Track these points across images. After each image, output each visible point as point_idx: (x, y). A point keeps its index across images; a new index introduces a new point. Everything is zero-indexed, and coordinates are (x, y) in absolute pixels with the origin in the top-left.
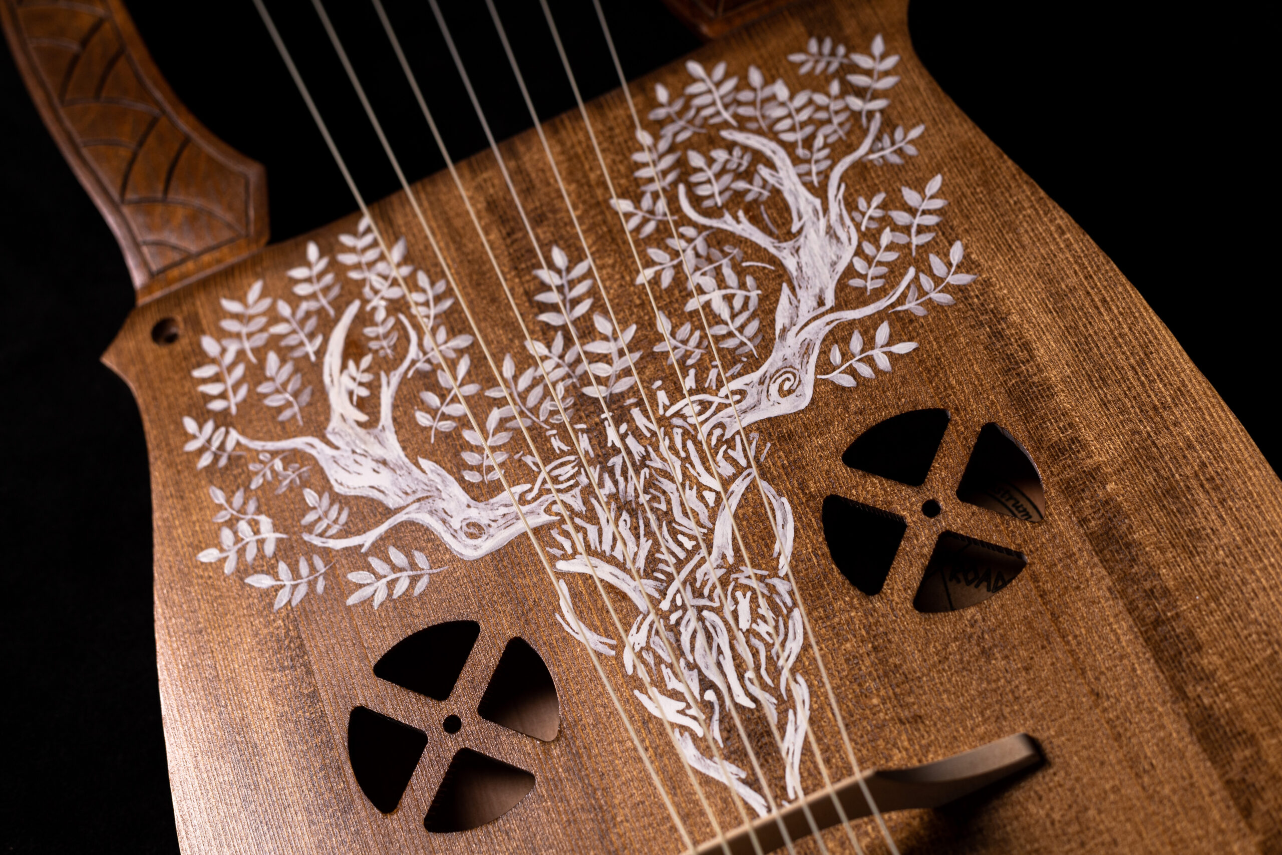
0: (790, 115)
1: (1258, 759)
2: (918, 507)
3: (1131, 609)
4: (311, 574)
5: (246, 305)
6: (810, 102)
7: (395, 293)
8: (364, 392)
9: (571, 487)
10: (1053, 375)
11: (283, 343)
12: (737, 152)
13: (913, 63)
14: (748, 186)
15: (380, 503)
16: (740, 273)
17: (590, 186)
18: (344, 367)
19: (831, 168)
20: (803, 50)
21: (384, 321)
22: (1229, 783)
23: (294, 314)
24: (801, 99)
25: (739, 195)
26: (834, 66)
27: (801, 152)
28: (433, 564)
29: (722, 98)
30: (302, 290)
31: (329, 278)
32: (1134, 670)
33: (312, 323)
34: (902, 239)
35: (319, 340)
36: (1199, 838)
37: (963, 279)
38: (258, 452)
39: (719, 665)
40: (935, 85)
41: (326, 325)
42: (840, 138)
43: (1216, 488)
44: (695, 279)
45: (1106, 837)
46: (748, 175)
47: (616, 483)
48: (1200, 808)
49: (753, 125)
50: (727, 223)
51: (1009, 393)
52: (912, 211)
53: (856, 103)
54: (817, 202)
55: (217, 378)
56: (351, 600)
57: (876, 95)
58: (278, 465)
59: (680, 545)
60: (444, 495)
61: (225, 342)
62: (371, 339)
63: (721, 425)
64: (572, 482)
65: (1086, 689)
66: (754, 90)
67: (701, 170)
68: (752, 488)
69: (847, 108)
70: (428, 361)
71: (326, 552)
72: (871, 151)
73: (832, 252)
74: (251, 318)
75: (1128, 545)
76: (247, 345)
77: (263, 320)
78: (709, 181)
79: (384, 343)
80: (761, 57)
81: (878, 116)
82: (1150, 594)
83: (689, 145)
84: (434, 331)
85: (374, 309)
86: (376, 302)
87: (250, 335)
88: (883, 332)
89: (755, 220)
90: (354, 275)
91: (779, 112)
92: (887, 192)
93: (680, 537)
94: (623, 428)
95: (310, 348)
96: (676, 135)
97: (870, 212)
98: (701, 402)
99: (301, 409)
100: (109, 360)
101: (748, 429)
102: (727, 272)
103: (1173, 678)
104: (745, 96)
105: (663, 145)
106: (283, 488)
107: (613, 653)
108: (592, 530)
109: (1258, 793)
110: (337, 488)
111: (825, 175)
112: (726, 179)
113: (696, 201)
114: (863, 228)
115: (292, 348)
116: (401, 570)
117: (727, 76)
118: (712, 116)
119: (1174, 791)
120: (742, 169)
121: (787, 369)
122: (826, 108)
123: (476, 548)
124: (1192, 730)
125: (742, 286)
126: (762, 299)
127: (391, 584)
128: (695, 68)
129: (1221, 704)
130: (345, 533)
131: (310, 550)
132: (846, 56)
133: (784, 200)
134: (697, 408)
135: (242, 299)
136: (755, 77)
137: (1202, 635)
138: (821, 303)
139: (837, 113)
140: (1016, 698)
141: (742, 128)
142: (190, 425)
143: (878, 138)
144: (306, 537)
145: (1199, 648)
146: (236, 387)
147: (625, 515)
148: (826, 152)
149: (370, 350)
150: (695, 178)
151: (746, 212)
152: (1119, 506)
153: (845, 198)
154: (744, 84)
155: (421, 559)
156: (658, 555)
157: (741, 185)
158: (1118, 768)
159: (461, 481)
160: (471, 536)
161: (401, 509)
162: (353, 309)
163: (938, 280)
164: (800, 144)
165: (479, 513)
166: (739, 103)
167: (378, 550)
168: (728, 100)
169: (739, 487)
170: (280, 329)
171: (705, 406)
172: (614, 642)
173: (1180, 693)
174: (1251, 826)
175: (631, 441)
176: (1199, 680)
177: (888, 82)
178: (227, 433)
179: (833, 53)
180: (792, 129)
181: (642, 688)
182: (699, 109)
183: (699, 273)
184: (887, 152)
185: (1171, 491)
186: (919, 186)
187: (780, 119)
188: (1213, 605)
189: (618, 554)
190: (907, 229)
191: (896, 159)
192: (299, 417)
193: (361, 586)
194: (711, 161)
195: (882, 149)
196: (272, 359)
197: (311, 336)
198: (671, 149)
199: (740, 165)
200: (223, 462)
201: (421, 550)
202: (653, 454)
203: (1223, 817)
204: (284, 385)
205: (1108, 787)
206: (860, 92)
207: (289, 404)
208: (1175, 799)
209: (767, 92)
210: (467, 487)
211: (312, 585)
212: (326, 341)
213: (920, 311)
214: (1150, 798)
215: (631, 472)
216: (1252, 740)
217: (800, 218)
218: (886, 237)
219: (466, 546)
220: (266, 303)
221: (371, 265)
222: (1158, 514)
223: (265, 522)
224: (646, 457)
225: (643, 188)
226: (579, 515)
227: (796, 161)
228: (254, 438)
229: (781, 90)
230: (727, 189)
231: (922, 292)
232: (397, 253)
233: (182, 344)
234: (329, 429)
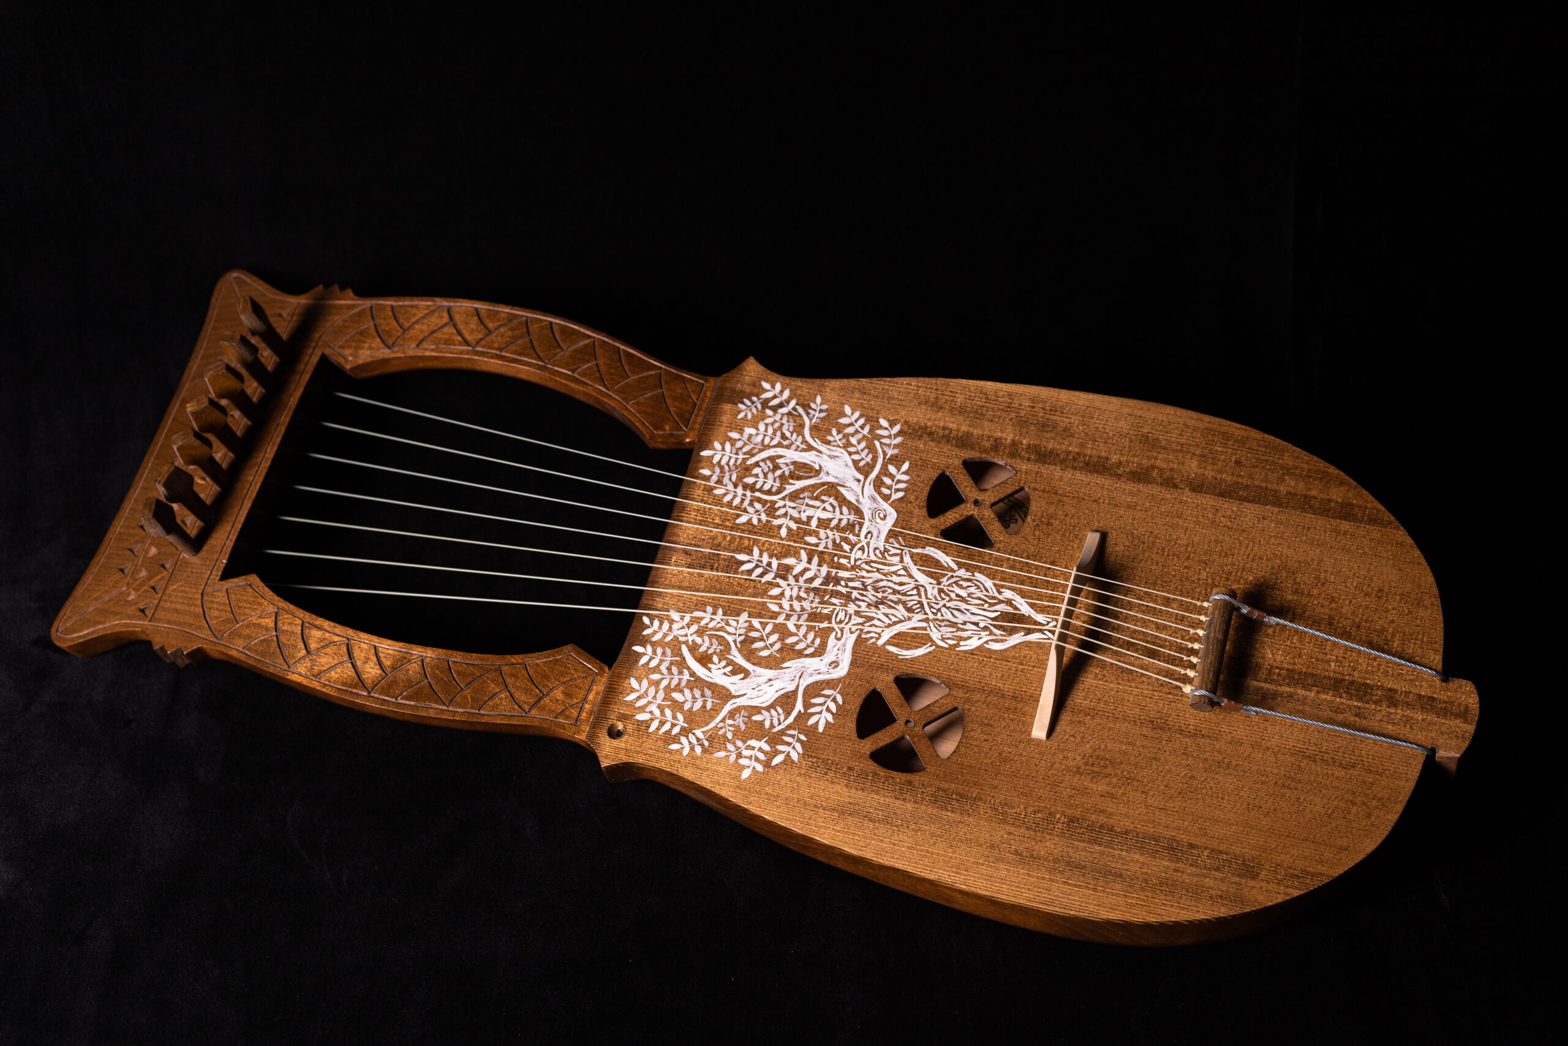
0: (765, 436)
1: (1161, 470)
2: (973, 506)
3: (1074, 468)
4: (794, 738)
5: (637, 691)
6: (767, 425)
7: (694, 628)
8: (730, 668)
9: (850, 618)
10: (964, 428)
11: (672, 687)
12: (762, 464)
13: (787, 380)
14: (782, 471)
15: (787, 693)
16: (817, 498)
17: (721, 525)
18: (709, 669)
19: (804, 437)
20: (740, 412)
21: (703, 640)
22: (1161, 484)
23: (662, 674)
24: (762, 426)
25: (782, 477)
26: (759, 406)
27: (785, 443)
28: (834, 688)
29: (731, 453)
30: (653, 664)
31: (659, 650)
32: (1097, 483)
33: (674, 670)
34: (859, 436)
35: (686, 671)
36: (1172, 507)
37: (897, 428)
38: (716, 727)
39: (972, 614)
40: (804, 379)
41: (682, 664)
42: (794, 426)
43: (1056, 411)
44: (804, 517)
45: (1148, 534)
46: (776, 467)
47: (863, 601)
48: (1162, 499)
49: (756, 451)
50: (790, 489)
51: (957, 446)
52: (851, 424)
53: (784, 410)
54: (814, 452)
55: (662, 723)
56: (821, 729)
57: (788, 401)
58: (730, 722)
59: (912, 595)
60: (808, 666)
61: (647, 710)
62: (706, 651)
63: (876, 549)
64: (848, 616)
65: (1091, 502)
66: (740, 439)
67: (757, 482)
68: (912, 556)
69: (783, 415)
70: (740, 635)
71: (789, 727)
72: (811, 420)
73: (840, 462)
74: (646, 693)
75: (1051, 452)
76: (659, 701)
77: (652, 690)
78: (765, 482)
79: (714, 647)
80: (727, 427)
81: (797, 407)
82: (1074, 459)
83: (740, 478)
84: (728, 624)
85: (693, 641)
86: (690, 639)
87: (655, 697)
88: (892, 469)
89: (799, 478)
90: (668, 639)
91: (759, 439)
92: (834, 427)
93: (908, 593)
94: (843, 583)
95: (686, 676)
96: (730, 479)
97: (837, 438)
98: (859, 549)
99: (712, 698)
100: (605, 763)
101: (887, 541)
102: (811, 502)
103: (1111, 474)
104: (739, 444)
105: (730, 487)
106: (743, 727)
107: (934, 647)
108: (875, 622)
109: (1173, 479)
110: (764, 705)
111: (804, 441)
112: (770, 475)
113: (769, 492)
114: (842, 445)
115: (679, 684)
116: (825, 702)
117: (723, 445)
118: (736, 462)
119: (1150, 502)
120: (771, 467)
121: (875, 512)
122: (775, 421)
123: (842, 669)
124: (1133, 482)
125: (823, 502)
126: (836, 499)
127: (828, 710)
128: (705, 453)
129: (1133, 467)
130: (788, 714)
131: (782, 732)
132: (759, 399)
133: (800, 463)
134: (860, 552)
135: (633, 690)
136: (734, 435)
137: (1104, 454)
138: (859, 481)
139: (781, 419)
140: (1074, 526)
141: (753, 455)
142: (674, 747)
143: (808, 414)
144: (775, 730)
145: (1107, 459)
146: (675, 717)
147: (881, 607)
148: (795, 435)
149: (712, 654)
150: (758, 486)
151: (793, 479)
152: (1035, 445)
153: (822, 442)
154: (733, 442)
155: (827, 692)
156: (908, 606)
157: (778, 473)
158: (1127, 513)
159: (807, 656)
160: (836, 667)
161: (798, 685)
162: (684, 649)
163: (889, 437)
164: (782, 441)
165: (829, 657)
166: (741, 449)
167: (807, 705)
168: (734, 451)
169: (907, 559)
170: (664, 683)
171: (862, 549)
172: (930, 644)
173: (1118, 476)
174: (1182, 489)
175: (851, 584)
176: (1118, 467)
177: (786, 394)
178: (694, 734)
179: (753, 403)
180: (772, 439)
181: (958, 645)
182: (728, 465)
183: (802, 513)
184: (817, 415)
185: (1044, 425)
186: (843, 415)
187: (763, 440)
188: (1096, 443)
189: (894, 619)
190: (857, 432)
191: (823, 415)
192: (715, 701)
193: (817, 722)
194: (757, 476)
195: (814, 416)
196: (676, 696)
197: (681, 673)
198: (736, 486)
199: (769, 467)
200: (706, 743)
201: (823, 689)
202: (864, 580)
203: (1171, 494)
204: (694, 697)
205: (1131, 521)
206: (781, 405)
207: (705, 702)
208: (1153, 504)
209: (746, 436)
210: (812, 655)
211: (799, 740)
212: (689, 668)
213: (896, 451)
214: (1146, 511)
215: (865, 593)
216: (1153, 467)
217: (815, 463)
218: (853, 440)
219: (838, 672)
220: (645, 682)
221: (670, 629)
222: (1048, 435)
223: (752, 742)
224: (863, 583)
225: (743, 507)
226: (865, 622)
227: (788, 447)
228: (707, 724)
229: (749, 431)
230: (775, 479)
231: (889, 445)
232: (675, 615)
233: (630, 728)
234: (734, 693)
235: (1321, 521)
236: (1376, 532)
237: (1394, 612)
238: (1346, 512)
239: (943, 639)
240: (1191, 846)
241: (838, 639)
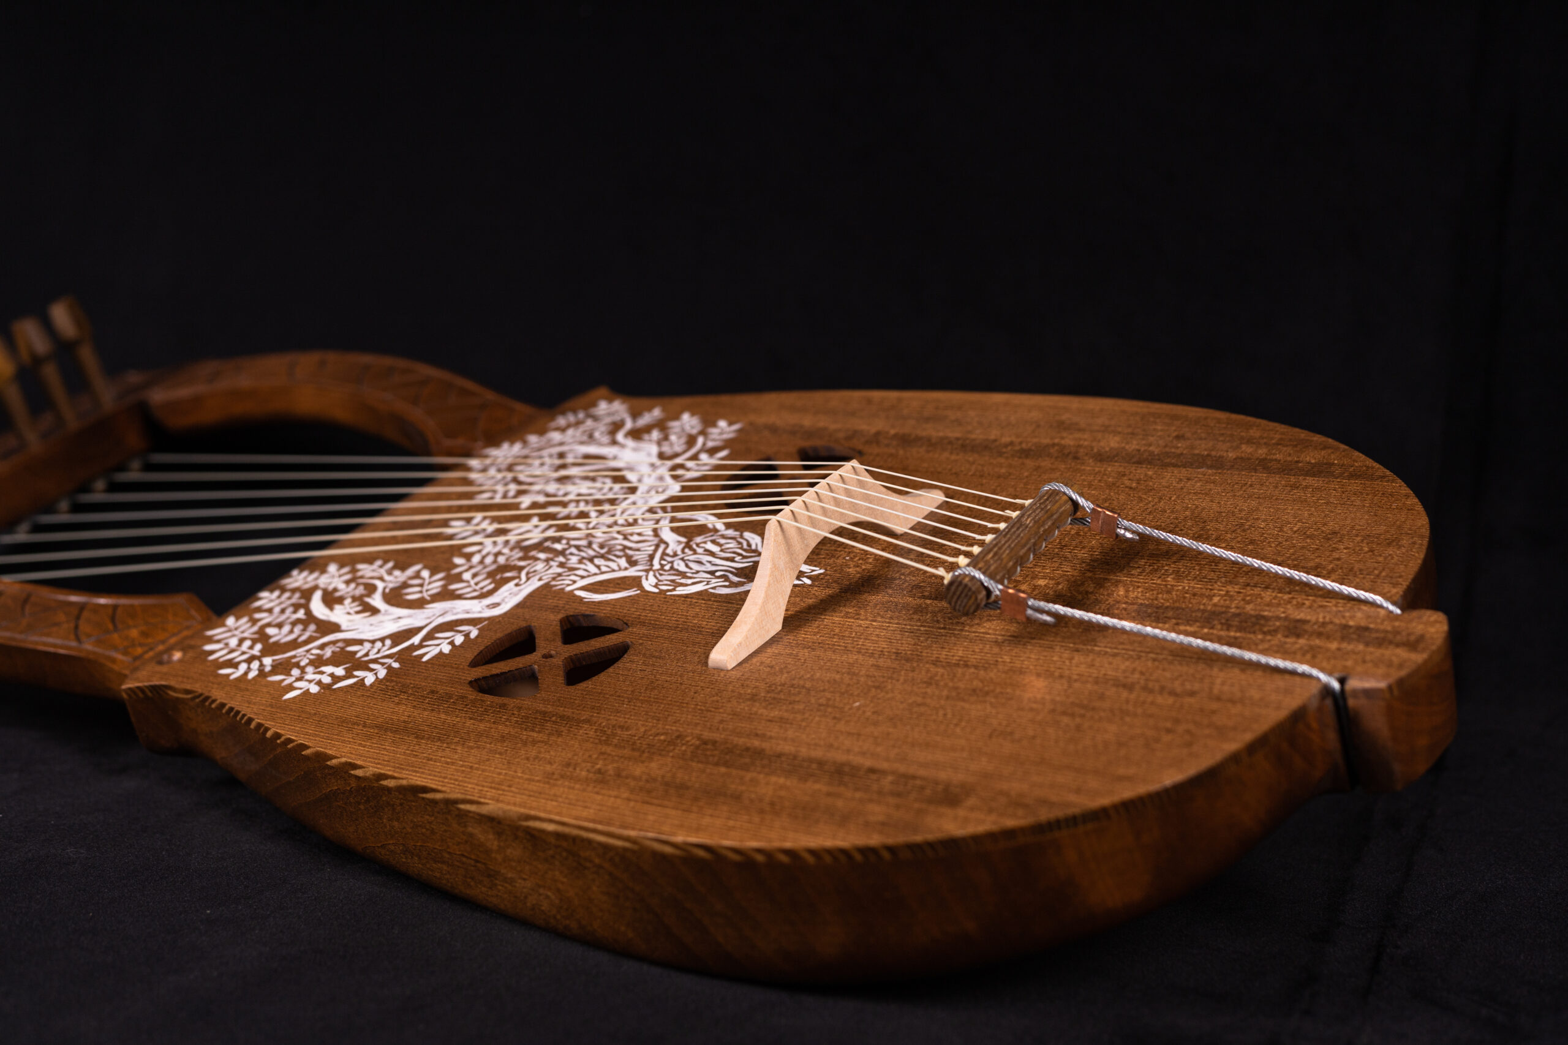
0: (569, 437)
4: (383, 665)
5: (228, 627)
6: (578, 429)
7: (347, 577)
8: (359, 609)
11: (273, 623)
12: (546, 456)
13: (631, 399)
15: (411, 628)
18: (333, 609)
19: (614, 437)
20: (555, 422)
21: (347, 587)
23: (271, 613)
24: (570, 431)
25: (562, 464)
26: (582, 417)
27: (589, 441)
28: (475, 625)
30: (269, 606)
31: (286, 595)
33: (290, 610)
34: (683, 434)
35: (302, 611)
37: (736, 427)
38: (295, 655)
39: (715, 565)
40: (651, 398)
41: (302, 606)
42: (610, 430)
44: (561, 493)
46: (562, 458)
47: (578, 555)
53: (608, 418)
54: (617, 446)
55: (231, 652)
56: (427, 659)
57: (618, 412)
58: (316, 652)
59: (645, 550)
60: (458, 607)
61: (224, 642)
62: (342, 595)
63: (630, 515)
64: (547, 568)
66: (536, 441)
68: (673, 520)
70: (396, 583)
71: (387, 656)
72: (635, 425)
73: (643, 453)
74: (237, 628)
76: (244, 635)
77: (247, 626)
79: (355, 592)
80: (530, 432)
81: (626, 415)
84: (390, 574)
85: (335, 588)
86: (333, 586)
87: (242, 632)
88: (704, 456)
89: (581, 465)
90: (305, 586)
91: (559, 439)
92: (658, 429)
93: (642, 549)
94: (564, 541)
95: (297, 616)
97: (654, 437)
98: (609, 516)
99: (313, 632)
100: (128, 684)
101: (650, 510)
102: (581, 482)
105: (492, 473)
106: (328, 656)
108: (579, 572)
111: (612, 439)
114: (655, 441)
115: (283, 621)
116: (453, 636)
121: (654, 487)
123: (501, 610)
125: (595, 481)
127: (452, 642)
128: (488, 451)
130: (396, 645)
131: (375, 661)
132: (586, 412)
133: (593, 454)
135: (223, 626)
136: (532, 438)
138: (654, 465)
142: (226, 671)
143: (635, 421)
144: (366, 659)
148: (605, 435)
149: (347, 598)
151: (573, 466)
153: (634, 439)
154: (527, 442)
155: (463, 628)
156: (633, 559)
159: (466, 599)
160: (496, 607)
161: (428, 623)
162: (318, 594)
164: (585, 440)
165: (492, 600)
167: (428, 638)
168: (522, 448)
169: (664, 522)
170: (266, 621)
171: (613, 515)
172: (635, 590)
175: (574, 543)
177: (621, 408)
178: (261, 661)
179: (576, 415)
180: (574, 438)
181: (672, 590)
183: (561, 490)
184: (644, 421)
186: (677, 420)
187: (563, 440)
189: (606, 570)
190: (683, 430)
191: (653, 421)
192: (314, 635)
193: (427, 653)
194: (531, 464)
195: (641, 422)
196: (271, 630)
197: (294, 613)
200: (269, 669)
201: (461, 626)
202: (593, 539)
206: (607, 415)
207: (301, 635)
210: (472, 598)
211: (388, 668)
212: (308, 609)
213: (720, 444)
215: (585, 549)
217: (610, 454)
218: (674, 437)
219: (493, 612)
220: (244, 620)
222: (928, 426)
223: (327, 668)
224: (590, 542)
225: (493, 487)
226: (565, 572)
227: (588, 444)
228: (285, 653)
229: (554, 434)
230: (552, 466)
231: (714, 439)
232: (332, 569)
233: (188, 656)
234: (344, 627)
235: (1275, 478)
236: (1355, 485)
237: (1345, 551)
238: (1319, 470)
239: (656, 586)
240: (872, 770)
241: (517, 585)
